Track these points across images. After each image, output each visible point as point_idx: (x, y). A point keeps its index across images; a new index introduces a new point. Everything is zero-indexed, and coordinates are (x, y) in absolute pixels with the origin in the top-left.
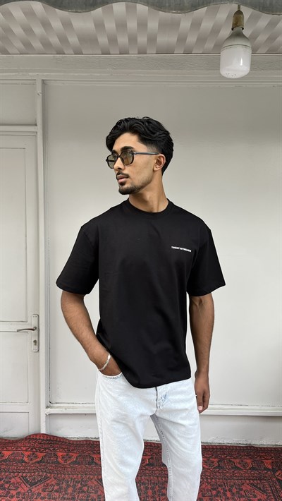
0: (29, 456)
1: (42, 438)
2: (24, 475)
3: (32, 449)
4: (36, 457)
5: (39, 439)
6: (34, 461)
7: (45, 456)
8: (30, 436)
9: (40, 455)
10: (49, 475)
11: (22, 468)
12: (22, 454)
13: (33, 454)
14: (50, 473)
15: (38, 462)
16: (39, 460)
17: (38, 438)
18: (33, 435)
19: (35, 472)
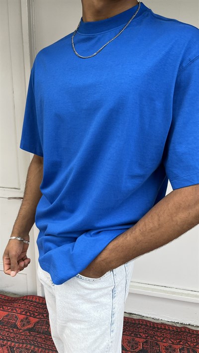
0: (22, 321)
1: (37, 300)
2: (13, 344)
3: (26, 313)
4: (29, 322)
5: (35, 302)
6: (26, 327)
7: (38, 322)
8: (27, 296)
9: (33, 320)
10: (36, 349)
11: (12, 335)
12: (16, 317)
13: (27, 319)
14: (38, 347)
15: (30, 330)
16: (30, 326)
17: (34, 300)
18: (30, 296)
19: (23, 343)
